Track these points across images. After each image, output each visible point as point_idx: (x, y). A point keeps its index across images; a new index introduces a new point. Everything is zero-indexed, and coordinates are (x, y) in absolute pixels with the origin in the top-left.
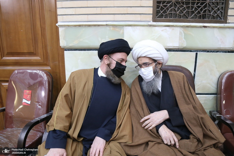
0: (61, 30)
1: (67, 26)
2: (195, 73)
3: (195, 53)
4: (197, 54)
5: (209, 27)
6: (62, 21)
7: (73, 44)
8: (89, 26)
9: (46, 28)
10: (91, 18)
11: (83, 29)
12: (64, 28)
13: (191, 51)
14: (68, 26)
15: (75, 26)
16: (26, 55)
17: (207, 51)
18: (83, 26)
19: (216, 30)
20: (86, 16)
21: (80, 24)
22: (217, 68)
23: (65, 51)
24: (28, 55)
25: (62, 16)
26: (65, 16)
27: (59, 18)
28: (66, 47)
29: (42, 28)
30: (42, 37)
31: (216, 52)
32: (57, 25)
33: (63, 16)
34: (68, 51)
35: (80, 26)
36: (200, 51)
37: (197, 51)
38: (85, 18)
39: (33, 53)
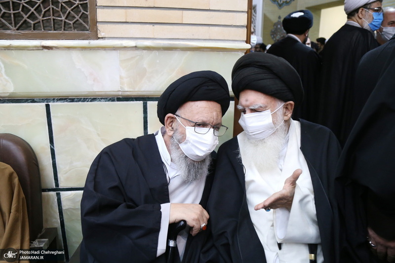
2: (53, 146)
3: (43, 104)
4: (48, 106)
5: (57, 48)
13: (33, 101)
17: (69, 99)
19: (75, 55)
22: (98, 134)
31: (91, 101)
36: (54, 99)
37: (47, 100)
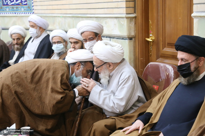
0: (195, 21)
1: (200, 17)
6: (197, 11)
12: (197, 19)
32: (192, 15)
33: (198, 5)
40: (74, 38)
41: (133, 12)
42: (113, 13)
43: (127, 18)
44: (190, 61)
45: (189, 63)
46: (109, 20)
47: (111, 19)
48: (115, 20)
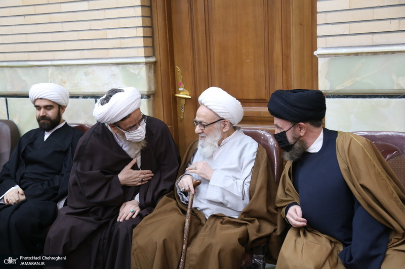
0: (321, 62)
1: (334, 56)
6: (325, 46)
7: (342, 86)
8: (374, 55)
9: (292, 56)
10: (378, 39)
11: (363, 60)
12: (327, 59)
14: (336, 55)
15: (348, 55)
16: (252, 104)
18: (362, 55)
20: (370, 36)
21: (358, 52)
23: (327, 98)
24: (254, 104)
25: (325, 38)
26: (330, 38)
27: (320, 42)
28: (330, 92)
29: (284, 56)
30: (284, 72)
32: (315, 53)
33: (327, 38)
34: (333, 98)
35: (357, 54)
38: (367, 39)
39: (265, 100)
40: (45, 99)
41: (152, 55)
42: (107, 57)
43: (146, 63)
44: (285, 130)
45: (285, 132)
46: (95, 68)
47: (101, 68)
48: (114, 68)
